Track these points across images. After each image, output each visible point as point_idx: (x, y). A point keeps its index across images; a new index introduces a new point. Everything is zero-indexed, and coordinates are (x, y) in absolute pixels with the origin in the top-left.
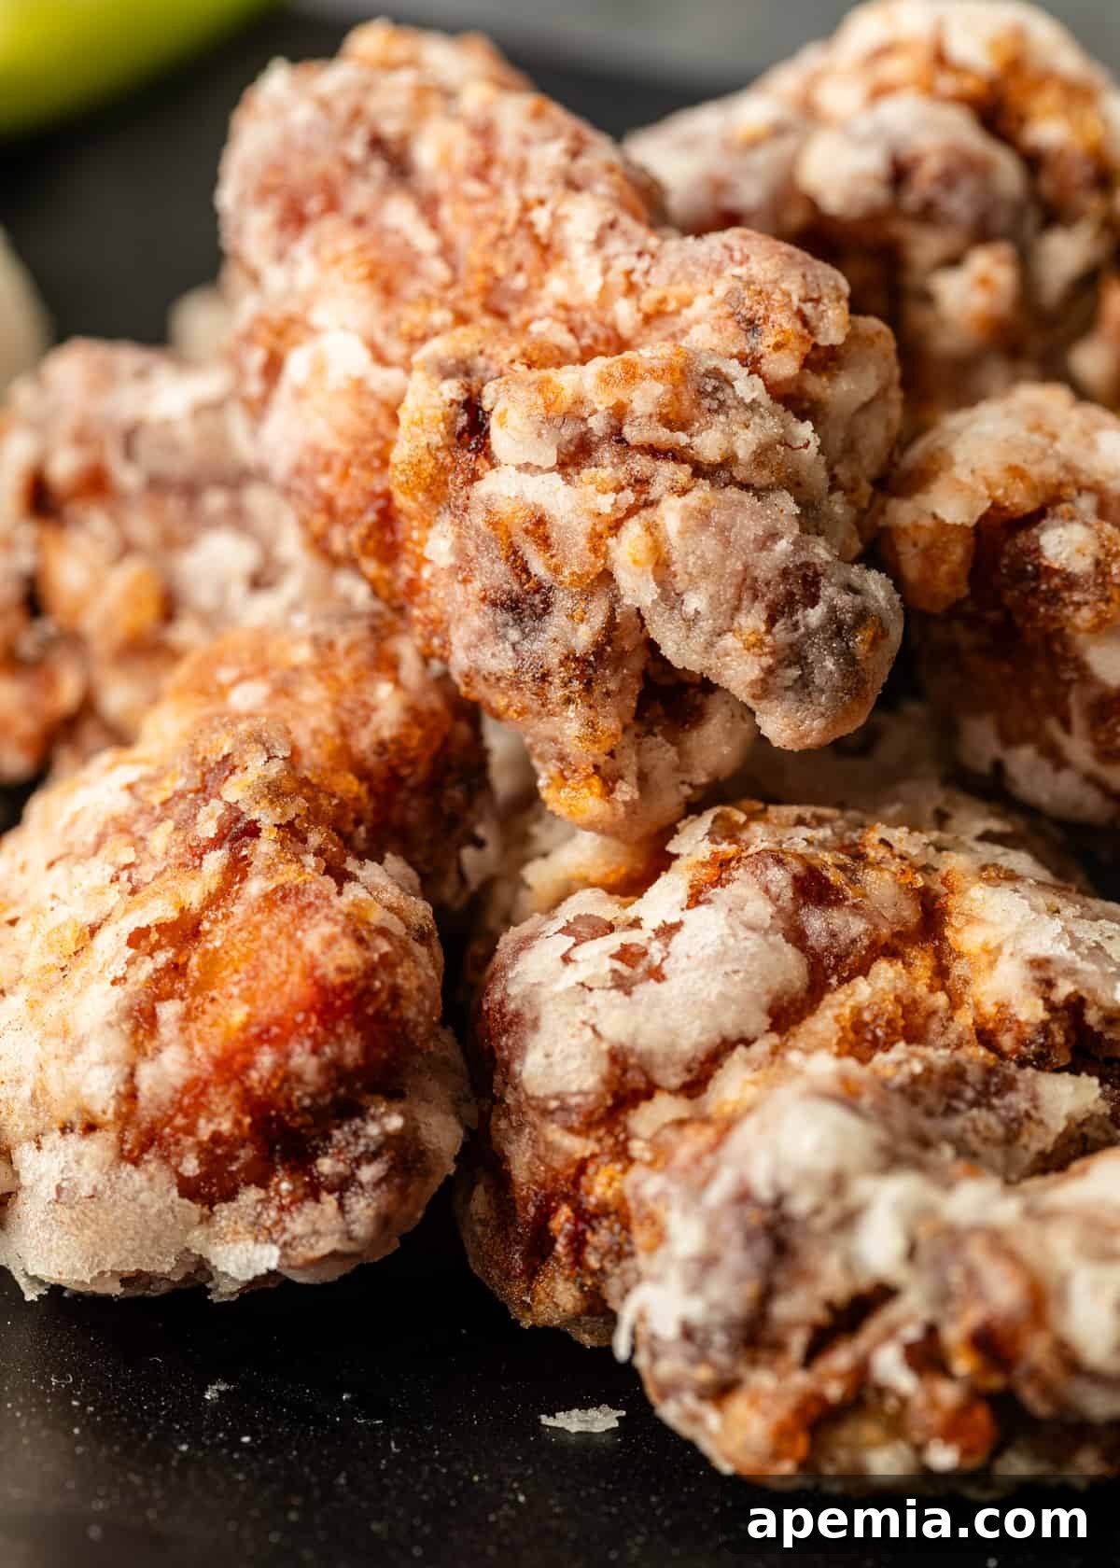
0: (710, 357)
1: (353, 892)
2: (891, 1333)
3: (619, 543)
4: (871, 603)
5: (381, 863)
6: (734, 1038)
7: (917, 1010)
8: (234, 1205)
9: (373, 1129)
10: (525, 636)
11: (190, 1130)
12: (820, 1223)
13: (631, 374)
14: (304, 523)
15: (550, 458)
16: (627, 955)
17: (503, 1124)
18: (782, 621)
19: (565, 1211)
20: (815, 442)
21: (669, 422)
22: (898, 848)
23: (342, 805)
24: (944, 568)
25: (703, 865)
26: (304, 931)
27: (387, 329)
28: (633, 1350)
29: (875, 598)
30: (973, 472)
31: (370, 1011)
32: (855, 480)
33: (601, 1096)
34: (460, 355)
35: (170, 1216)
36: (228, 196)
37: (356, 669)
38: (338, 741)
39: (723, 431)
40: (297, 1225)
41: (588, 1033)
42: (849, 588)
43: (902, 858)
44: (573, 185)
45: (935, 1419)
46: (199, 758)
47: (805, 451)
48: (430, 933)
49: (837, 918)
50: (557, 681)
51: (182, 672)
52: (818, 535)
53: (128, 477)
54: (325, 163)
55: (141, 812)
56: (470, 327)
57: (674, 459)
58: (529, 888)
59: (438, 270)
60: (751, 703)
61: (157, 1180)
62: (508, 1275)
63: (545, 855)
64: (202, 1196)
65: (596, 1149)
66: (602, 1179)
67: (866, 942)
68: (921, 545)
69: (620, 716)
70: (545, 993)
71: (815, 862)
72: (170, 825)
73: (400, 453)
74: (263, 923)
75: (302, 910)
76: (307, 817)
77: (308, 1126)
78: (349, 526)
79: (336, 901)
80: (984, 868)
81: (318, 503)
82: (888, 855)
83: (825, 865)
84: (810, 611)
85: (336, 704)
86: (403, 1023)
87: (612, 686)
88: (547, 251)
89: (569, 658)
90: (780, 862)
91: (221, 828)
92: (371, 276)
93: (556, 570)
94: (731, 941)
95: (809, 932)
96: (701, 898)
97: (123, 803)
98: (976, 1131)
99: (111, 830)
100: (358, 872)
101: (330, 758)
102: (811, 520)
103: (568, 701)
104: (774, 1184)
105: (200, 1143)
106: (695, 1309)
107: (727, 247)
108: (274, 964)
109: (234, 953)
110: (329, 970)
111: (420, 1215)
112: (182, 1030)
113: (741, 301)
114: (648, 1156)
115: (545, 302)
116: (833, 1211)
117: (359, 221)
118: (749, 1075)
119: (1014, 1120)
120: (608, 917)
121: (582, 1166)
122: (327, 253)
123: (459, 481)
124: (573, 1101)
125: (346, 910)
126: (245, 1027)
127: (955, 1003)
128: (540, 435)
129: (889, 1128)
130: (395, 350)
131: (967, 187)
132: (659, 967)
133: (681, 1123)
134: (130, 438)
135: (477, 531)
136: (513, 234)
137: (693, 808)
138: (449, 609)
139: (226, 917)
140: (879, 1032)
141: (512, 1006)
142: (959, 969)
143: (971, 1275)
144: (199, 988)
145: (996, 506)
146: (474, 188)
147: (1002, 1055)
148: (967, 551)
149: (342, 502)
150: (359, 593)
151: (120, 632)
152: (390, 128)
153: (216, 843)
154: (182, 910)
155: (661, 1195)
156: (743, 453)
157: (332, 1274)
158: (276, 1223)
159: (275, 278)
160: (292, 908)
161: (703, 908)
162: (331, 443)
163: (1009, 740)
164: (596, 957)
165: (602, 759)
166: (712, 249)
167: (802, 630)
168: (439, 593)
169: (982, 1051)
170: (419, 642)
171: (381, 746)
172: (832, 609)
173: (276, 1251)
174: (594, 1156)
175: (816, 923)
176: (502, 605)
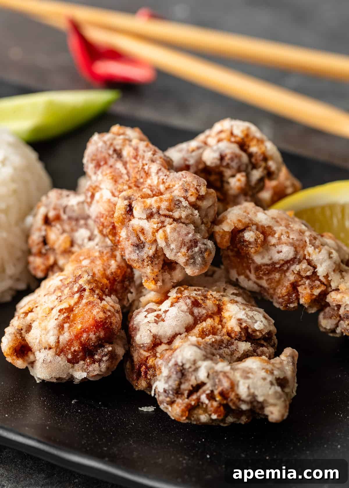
0: (178, 197)
1: (104, 302)
2: (204, 392)
3: (158, 234)
4: (208, 247)
5: (110, 297)
6: (178, 333)
7: (215, 328)
8: (78, 364)
9: (106, 350)
10: (140, 252)
11: (70, 349)
12: (190, 370)
13: (161, 200)
14: (98, 228)
15: (145, 217)
16: (158, 316)
17: (132, 349)
18: (190, 250)
19: (144, 367)
20: (198, 214)
21: (169, 210)
22: (214, 296)
23: (103, 285)
24: (225, 240)
25: (174, 298)
26: (93, 310)
27: (115, 189)
28: (155, 394)
29: (209, 246)
30: (231, 221)
31: (106, 326)
32: (207, 222)
33: (151, 344)
34: (129, 195)
35: (65, 366)
36: (85, 161)
37: (108, 257)
38: (103, 272)
39: (179, 212)
40: (90, 369)
41: (149, 332)
42: (204, 244)
43: (215, 298)
44: (153, 161)
45: (212, 409)
46: (75, 275)
47: (196, 216)
48: (119, 311)
49: (200, 310)
50: (146, 261)
51: (73, 257)
52: (198, 233)
53: (64, 217)
54: (104, 154)
55: (63, 285)
56: (131, 189)
57: (169, 217)
58: (141, 302)
59: (126, 177)
60: (184, 266)
61: (63, 359)
62: (133, 380)
63: (144, 296)
64: (72, 362)
65: (150, 355)
66: (151, 361)
67: (206, 315)
68: (220, 235)
69: (158, 268)
70: (141, 324)
71: (197, 298)
72: (68, 288)
73: (116, 215)
74: (85, 308)
75: (93, 306)
76: (96, 287)
77: (93, 349)
78: (107, 229)
79: (100, 304)
80: (231, 300)
81: (101, 224)
82: (212, 297)
83: (199, 299)
84: (196, 248)
85: (103, 264)
86: (113, 329)
87: (157, 262)
88: (147, 174)
89: (148, 257)
90: (189, 298)
91: (78, 289)
92: (112, 178)
93: (146, 239)
94: (178, 314)
95: (194, 312)
96: (173, 305)
97: (60, 283)
98: (225, 353)
99: (57, 289)
100: (106, 299)
101: (102, 275)
102: (197, 230)
103: (148, 265)
104: (182, 362)
105: (72, 352)
106: (166, 386)
107: (182, 175)
108: (87, 317)
109: (80, 314)
110: (97, 318)
111: (115, 367)
112: (69, 329)
113: (184, 185)
114: (159, 356)
115: (146, 185)
116: (193, 367)
117: (111, 167)
118: (180, 341)
119: (233, 351)
120: (155, 309)
121: (147, 358)
122: (104, 173)
123: (127, 221)
124: (145, 345)
125: (102, 306)
126: (81, 329)
127: (223, 327)
128: (143, 212)
129: (206, 352)
130: (117, 194)
131: (236, 161)
132: (164, 319)
133: (167, 350)
134: (65, 209)
135: (130, 231)
136: (141, 171)
137: (174, 287)
138: (125, 246)
139: (78, 307)
140: (207, 333)
141: (134, 326)
142: (224, 320)
143: (220, 381)
144: (72, 321)
145: (235, 227)
146: (134, 161)
147: (232, 338)
148: (229, 236)
149: (105, 224)
150: (109, 243)
151: (62, 248)
152: (118, 148)
153: (77, 292)
154: (70, 305)
155: (161, 364)
156: (183, 217)
157: (98, 378)
158: (86, 368)
159: (94, 178)
160: (91, 306)
161: (173, 307)
162: (103, 212)
163: (239, 274)
164: (152, 316)
165: (155, 277)
166: (179, 175)
167: (194, 252)
168: (123, 243)
169: (227, 337)
170: (120, 252)
171: (112, 273)
172: (200, 248)
173: (86, 374)
174: (149, 356)
175: (196, 311)
176: (135, 246)
